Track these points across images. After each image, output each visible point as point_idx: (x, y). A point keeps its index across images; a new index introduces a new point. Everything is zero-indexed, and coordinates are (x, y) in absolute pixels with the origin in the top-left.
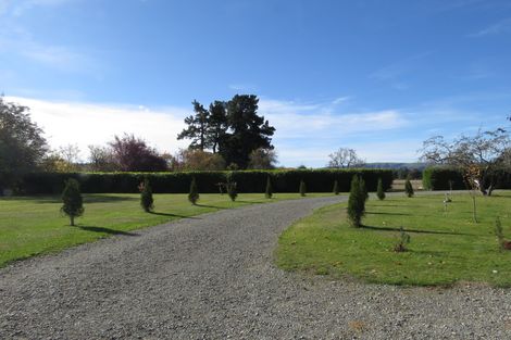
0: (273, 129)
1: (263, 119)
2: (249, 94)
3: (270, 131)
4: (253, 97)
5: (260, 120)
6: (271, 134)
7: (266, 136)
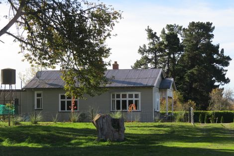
0: (229, 58)
1: (218, 47)
2: (205, 22)
3: (225, 61)
4: (209, 24)
5: (215, 49)
6: (227, 64)
7: (220, 67)
